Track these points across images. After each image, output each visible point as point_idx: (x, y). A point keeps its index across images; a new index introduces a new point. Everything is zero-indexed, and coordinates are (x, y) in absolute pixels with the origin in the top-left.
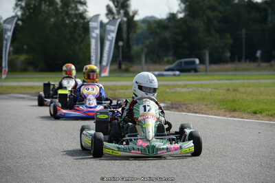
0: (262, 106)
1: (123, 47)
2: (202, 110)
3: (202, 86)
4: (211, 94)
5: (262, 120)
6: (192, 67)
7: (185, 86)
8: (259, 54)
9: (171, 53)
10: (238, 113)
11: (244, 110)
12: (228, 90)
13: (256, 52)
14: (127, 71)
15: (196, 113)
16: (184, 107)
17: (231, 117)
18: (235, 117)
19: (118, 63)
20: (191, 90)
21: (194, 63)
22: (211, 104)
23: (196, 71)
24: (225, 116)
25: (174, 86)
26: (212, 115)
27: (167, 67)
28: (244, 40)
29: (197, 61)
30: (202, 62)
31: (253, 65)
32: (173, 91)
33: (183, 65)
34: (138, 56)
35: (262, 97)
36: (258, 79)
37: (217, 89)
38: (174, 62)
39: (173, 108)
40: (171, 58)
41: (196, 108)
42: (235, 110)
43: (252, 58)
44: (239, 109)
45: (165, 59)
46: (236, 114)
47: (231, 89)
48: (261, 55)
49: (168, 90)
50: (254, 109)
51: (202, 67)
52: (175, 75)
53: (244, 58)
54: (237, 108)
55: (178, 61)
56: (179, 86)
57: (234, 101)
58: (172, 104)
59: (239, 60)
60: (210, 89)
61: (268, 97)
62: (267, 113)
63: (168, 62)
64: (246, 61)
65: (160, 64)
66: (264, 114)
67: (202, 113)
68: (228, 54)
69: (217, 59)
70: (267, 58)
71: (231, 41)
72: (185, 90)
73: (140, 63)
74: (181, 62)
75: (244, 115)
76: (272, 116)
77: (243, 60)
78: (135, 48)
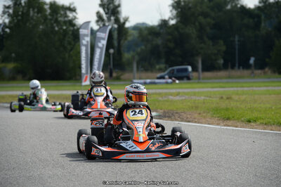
0: (256, 114)
1: (114, 54)
2: (195, 119)
3: (195, 94)
4: (204, 103)
5: (256, 128)
6: (184, 74)
7: (178, 94)
8: (252, 61)
9: (163, 60)
10: (231, 122)
11: (238, 119)
12: (222, 98)
13: (249, 59)
14: (118, 79)
15: (189, 122)
16: (177, 116)
17: (225, 126)
18: (229, 126)
19: (109, 70)
20: (184, 98)
21: (186, 70)
22: (204, 112)
23: (189, 78)
24: (218, 124)
25: (167, 94)
26: (205, 124)
27: (159, 75)
28: (237, 47)
29: (190, 68)
30: (195, 69)
31: (246, 72)
32: (166, 99)
33: (175, 72)
34: (130, 64)
35: (255, 105)
36: (252, 86)
37: (210, 97)
38: (166, 69)
39: (165, 117)
40: (163, 66)
41: (189, 116)
42: (228, 119)
43: (245, 65)
44: (233, 117)
45: (158, 67)
46: (230, 123)
47: (225, 97)
48: (255, 61)
49: (160, 99)
50: (248, 118)
51: (195, 74)
52: (167, 83)
53: (237, 65)
54: (231, 116)
55: (171, 69)
56: (171, 94)
57: (227, 109)
58: (165, 112)
59: (233, 68)
60: (203, 98)
61: (262, 105)
62: (262, 121)
63: (161, 70)
64: (239, 68)
65: (152, 71)
66: (258, 123)
67: (196, 122)
68: (221, 61)
69: (209, 67)
70: (261, 65)
71: (224, 48)
72: (177, 98)
73: (132, 71)
74: (173, 70)
75: (238, 124)
76: (266, 124)
77: (236, 68)
78: (127, 56)
